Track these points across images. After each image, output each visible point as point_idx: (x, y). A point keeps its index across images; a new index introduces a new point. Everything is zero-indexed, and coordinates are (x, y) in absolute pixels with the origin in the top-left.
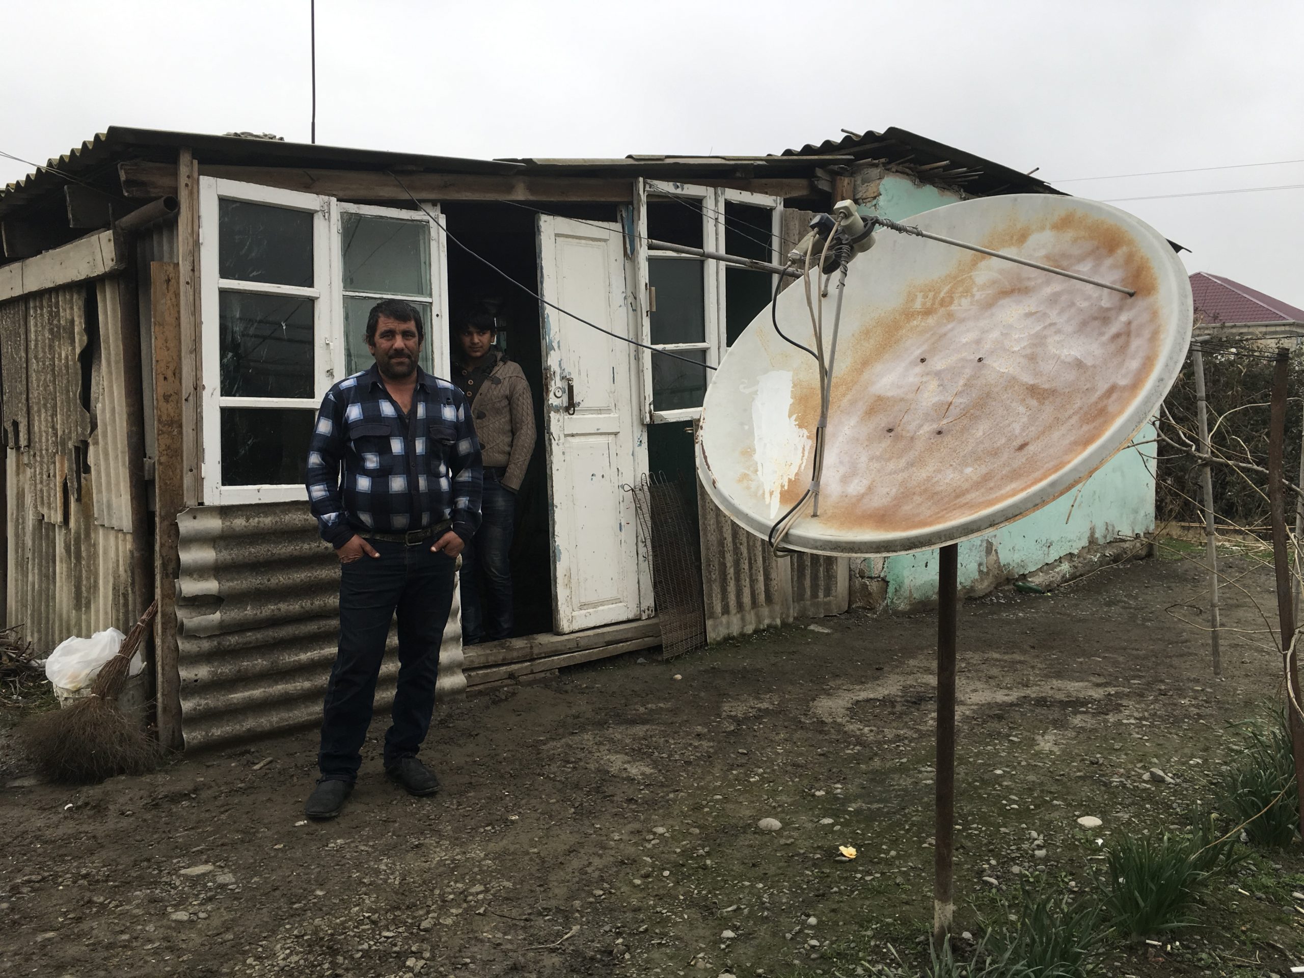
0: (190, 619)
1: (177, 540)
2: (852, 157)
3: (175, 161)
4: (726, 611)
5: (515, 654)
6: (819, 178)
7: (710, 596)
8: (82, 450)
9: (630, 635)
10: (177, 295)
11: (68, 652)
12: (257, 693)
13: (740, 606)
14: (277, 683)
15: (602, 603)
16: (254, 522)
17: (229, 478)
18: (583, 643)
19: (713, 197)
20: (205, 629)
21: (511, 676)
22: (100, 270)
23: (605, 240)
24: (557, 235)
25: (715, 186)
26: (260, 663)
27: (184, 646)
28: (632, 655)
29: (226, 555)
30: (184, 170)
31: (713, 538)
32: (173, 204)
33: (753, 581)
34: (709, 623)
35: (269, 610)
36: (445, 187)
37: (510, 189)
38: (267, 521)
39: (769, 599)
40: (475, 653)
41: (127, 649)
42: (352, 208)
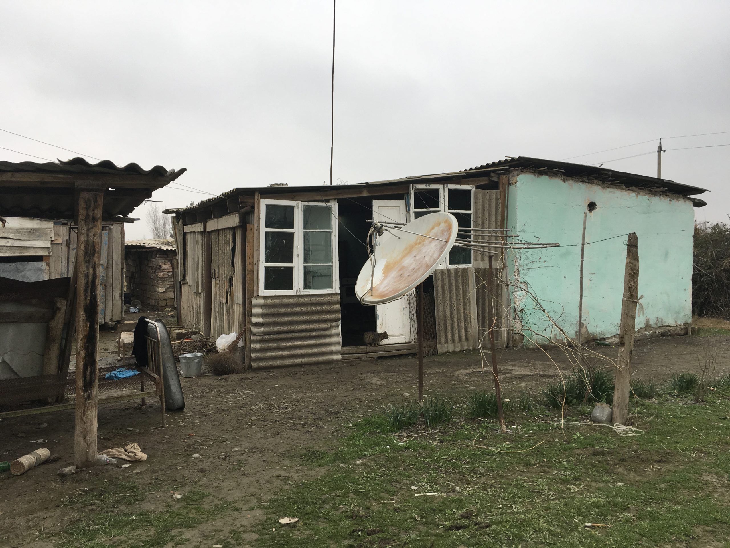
0: (255, 330)
1: (251, 306)
2: (507, 167)
3: (254, 195)
4: (447, 342)
5: (360, 350)
6: (492, 177)
7: (440, 336)
8: (231, 279)
9: (405, 348)
10: (254, 233)
11: (222, 338)
12: (273, 354)
13: (453, 341)
14: (279, 351)
15: (395, 336)
16: (273, 301)
17: (267, 287)
18: (386, 349)
19: (443, 188)
20: (258, 333)
21: (359, 358)
22: (235, 225)
23: (399, 207)
24: (379, 206)
25: (444, 184)
26: (274, 345)
27: (253, 338)
28: (407, 355)
29: (265, 311)
30: (256, 197)
31: (441, 314)
32: (253, 207)
33: (459, 332)
34: (439, 346)
35: (277, 329)
36: (338, 194)
37: (361, 192)
38: (277, 301)
39: (467, 339)
40: (346, 349)
41: (238, 338)
42: (307, 204)
